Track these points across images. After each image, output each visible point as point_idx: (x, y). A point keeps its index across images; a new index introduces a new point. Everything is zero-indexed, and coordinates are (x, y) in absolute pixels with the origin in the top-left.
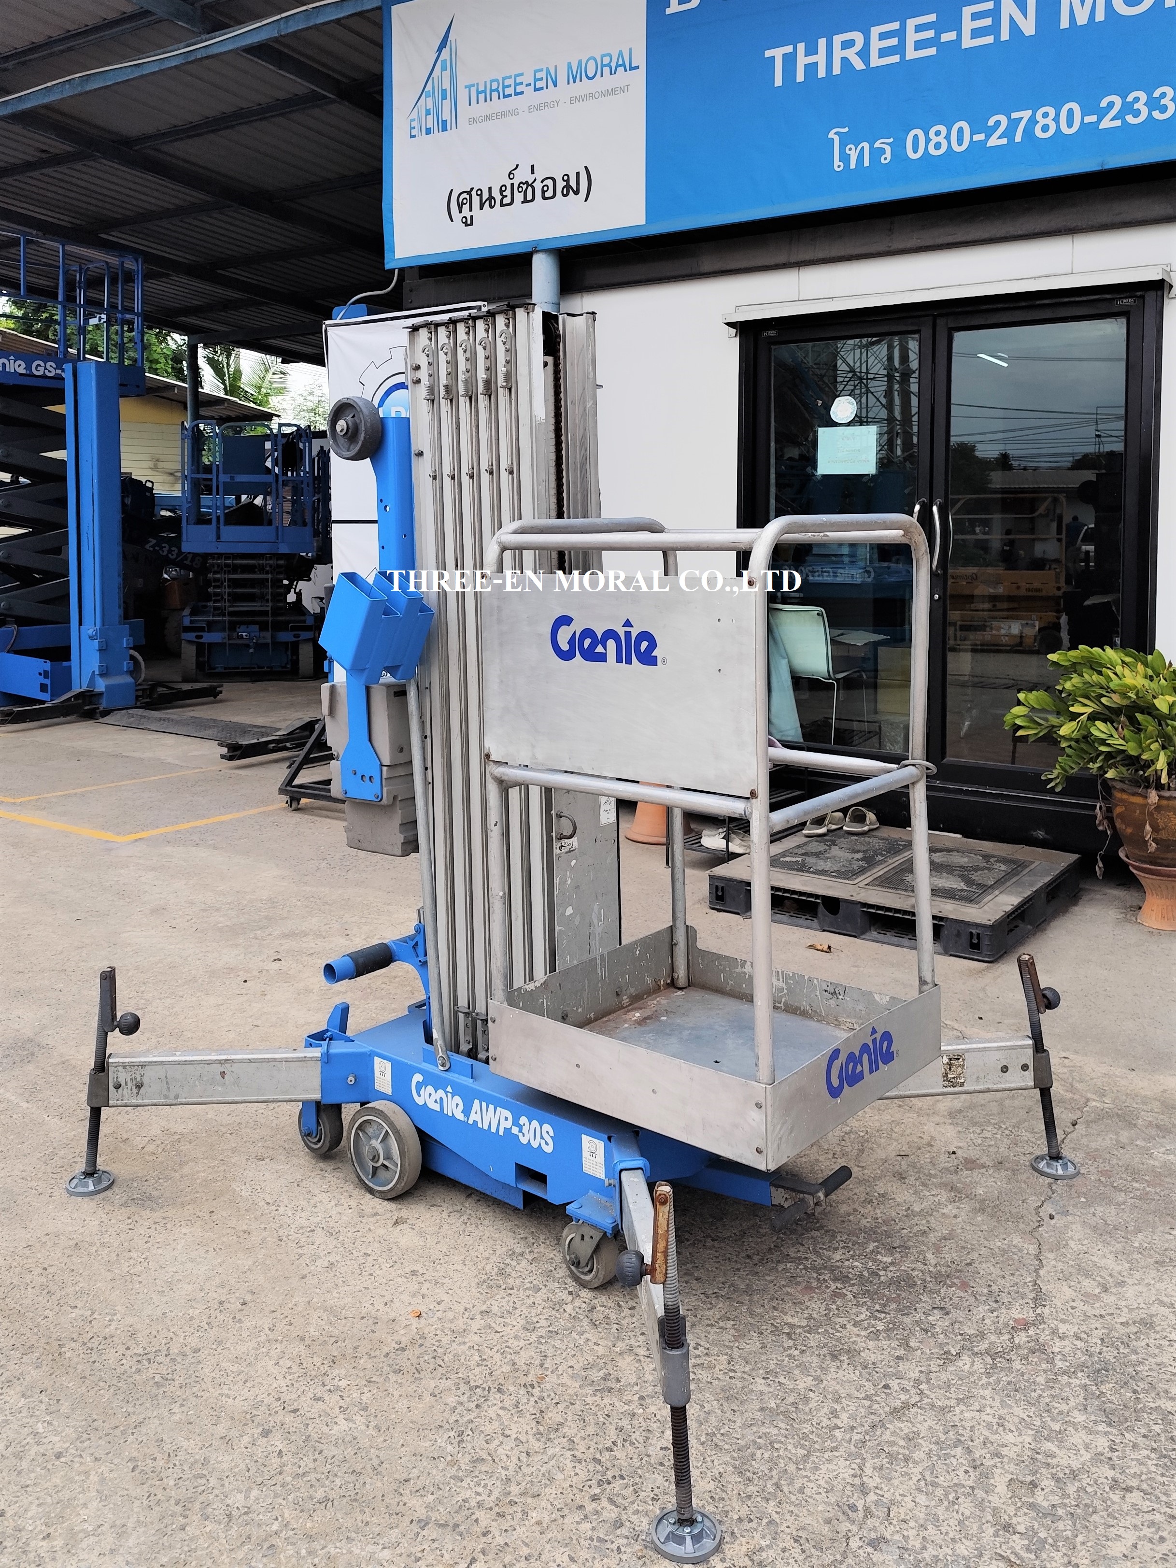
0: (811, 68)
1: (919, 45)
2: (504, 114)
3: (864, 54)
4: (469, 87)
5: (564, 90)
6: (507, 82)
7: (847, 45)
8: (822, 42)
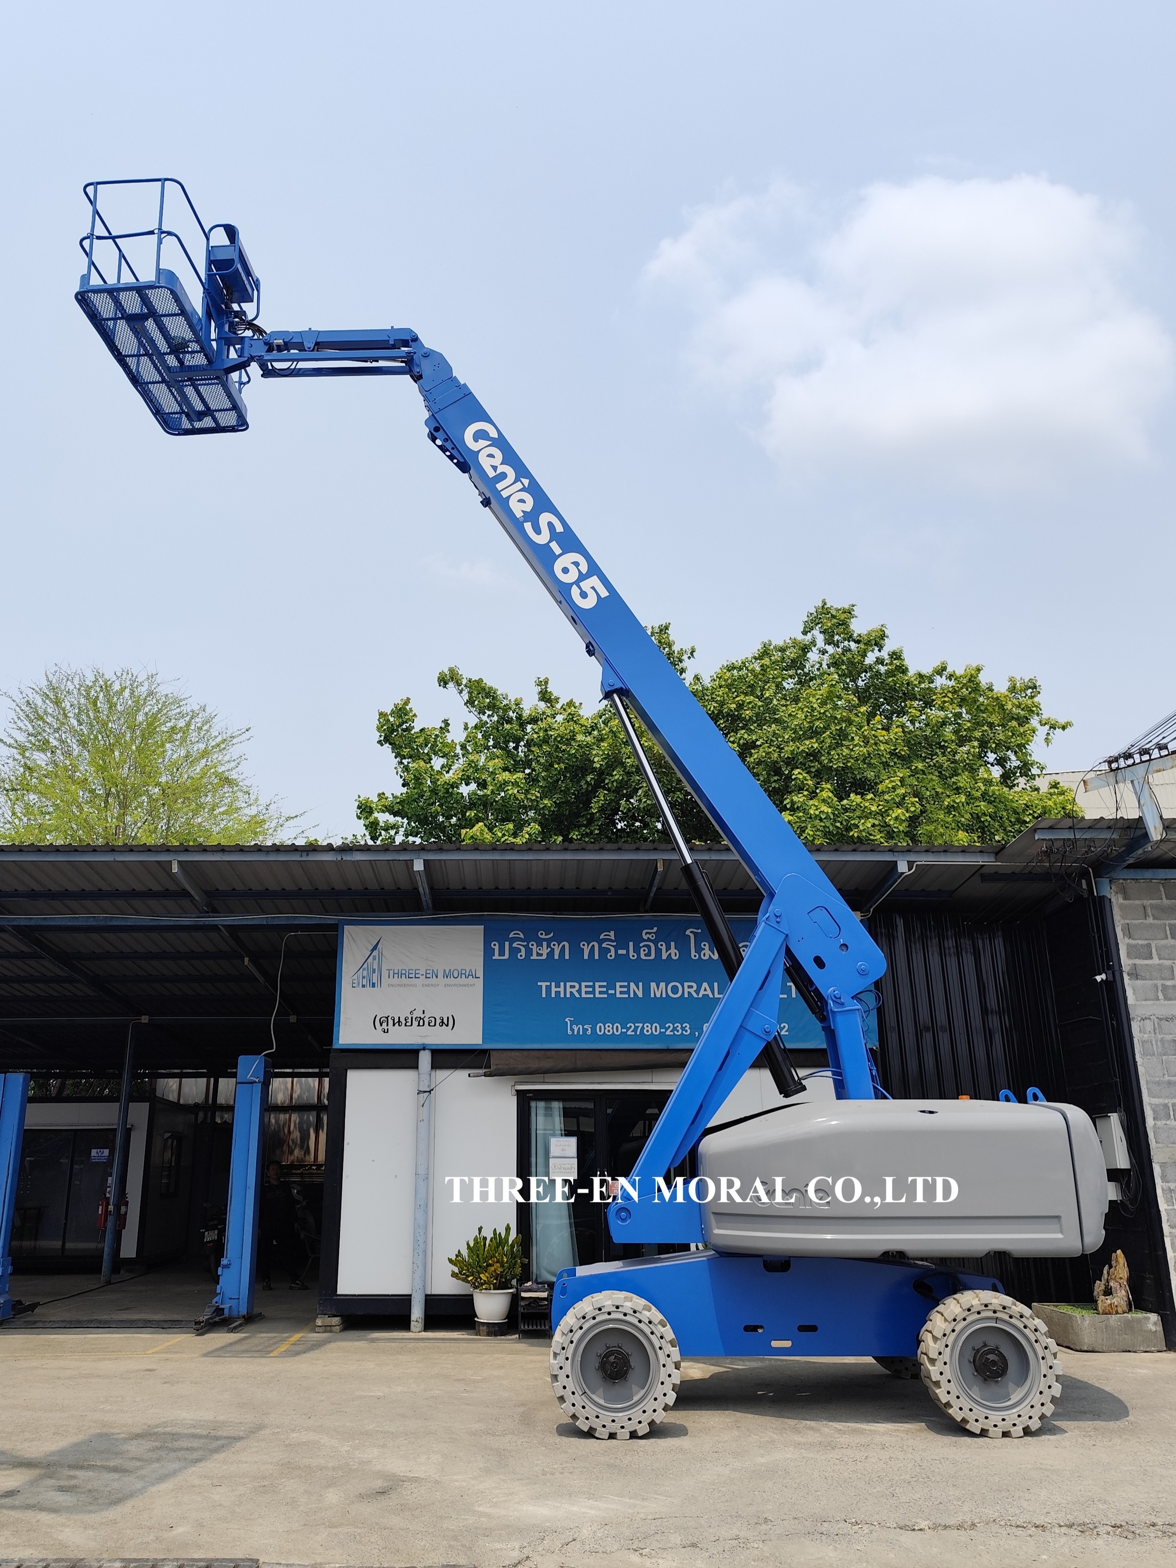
0: (557, 993)
1: (600, 993)
2: (408, 985)
3: (579, 991)
4: (389, 970)
5: (441, 980)
6: (410, 972)
7: (572, 987)
8: (562, 984)
